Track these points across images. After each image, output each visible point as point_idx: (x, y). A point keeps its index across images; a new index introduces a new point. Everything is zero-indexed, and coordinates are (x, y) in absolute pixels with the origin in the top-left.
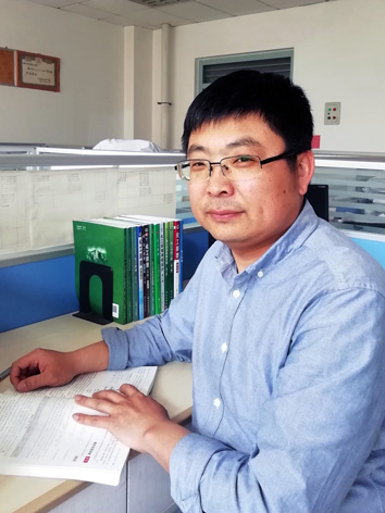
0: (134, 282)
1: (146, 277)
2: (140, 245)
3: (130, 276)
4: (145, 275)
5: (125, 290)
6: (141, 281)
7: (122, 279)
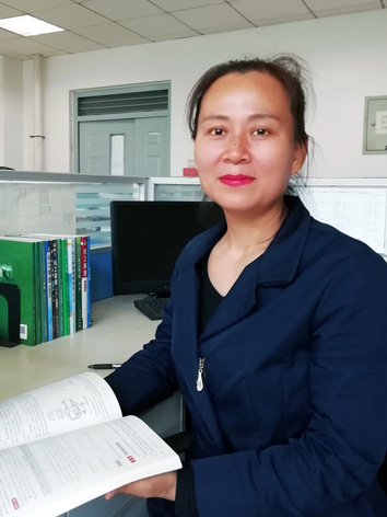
0: (43, 300)
1: (55, 296)
2: (48, 261)
3: (38, 293)
4: (53, 293)
5: (35, 309)
6: (50, 299)
7: (31, 297)
